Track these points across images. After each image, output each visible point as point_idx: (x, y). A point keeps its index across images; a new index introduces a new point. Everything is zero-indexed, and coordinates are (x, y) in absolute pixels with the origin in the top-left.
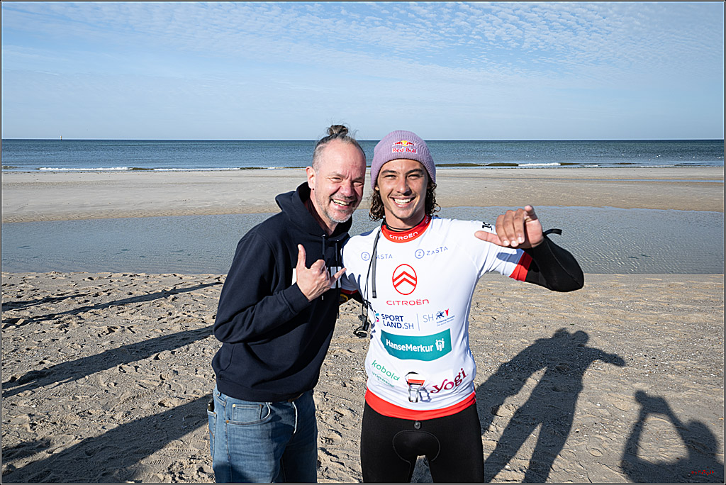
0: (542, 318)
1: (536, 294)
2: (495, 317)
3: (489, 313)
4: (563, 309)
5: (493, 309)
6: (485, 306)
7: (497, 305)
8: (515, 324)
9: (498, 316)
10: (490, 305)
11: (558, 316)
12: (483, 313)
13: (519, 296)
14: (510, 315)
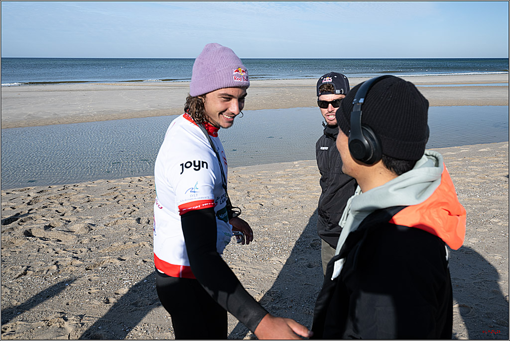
0: (299, 200)
1: (295, 179)
2: (263, 204)
3: (258, 201)
4: (316, 189)
5: (261, 196)
6: (254, 194)
7: (264, 192)
8: (278, 208)
9: (266, 203)
10: (259, 193)
11: (311, 196)
12: (253, 201)
13: (283, 182)
14: (275, 200)
